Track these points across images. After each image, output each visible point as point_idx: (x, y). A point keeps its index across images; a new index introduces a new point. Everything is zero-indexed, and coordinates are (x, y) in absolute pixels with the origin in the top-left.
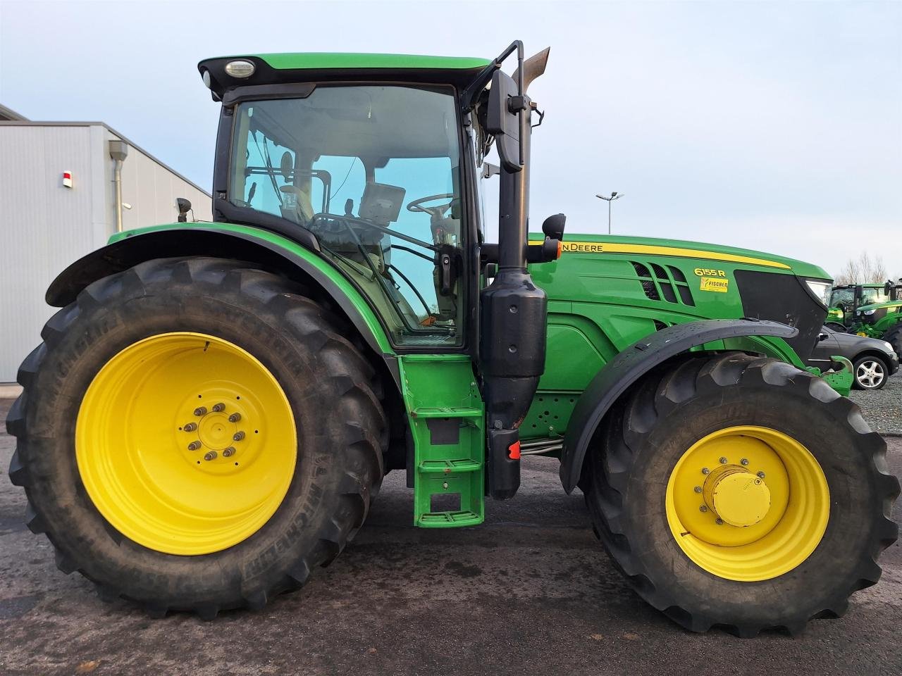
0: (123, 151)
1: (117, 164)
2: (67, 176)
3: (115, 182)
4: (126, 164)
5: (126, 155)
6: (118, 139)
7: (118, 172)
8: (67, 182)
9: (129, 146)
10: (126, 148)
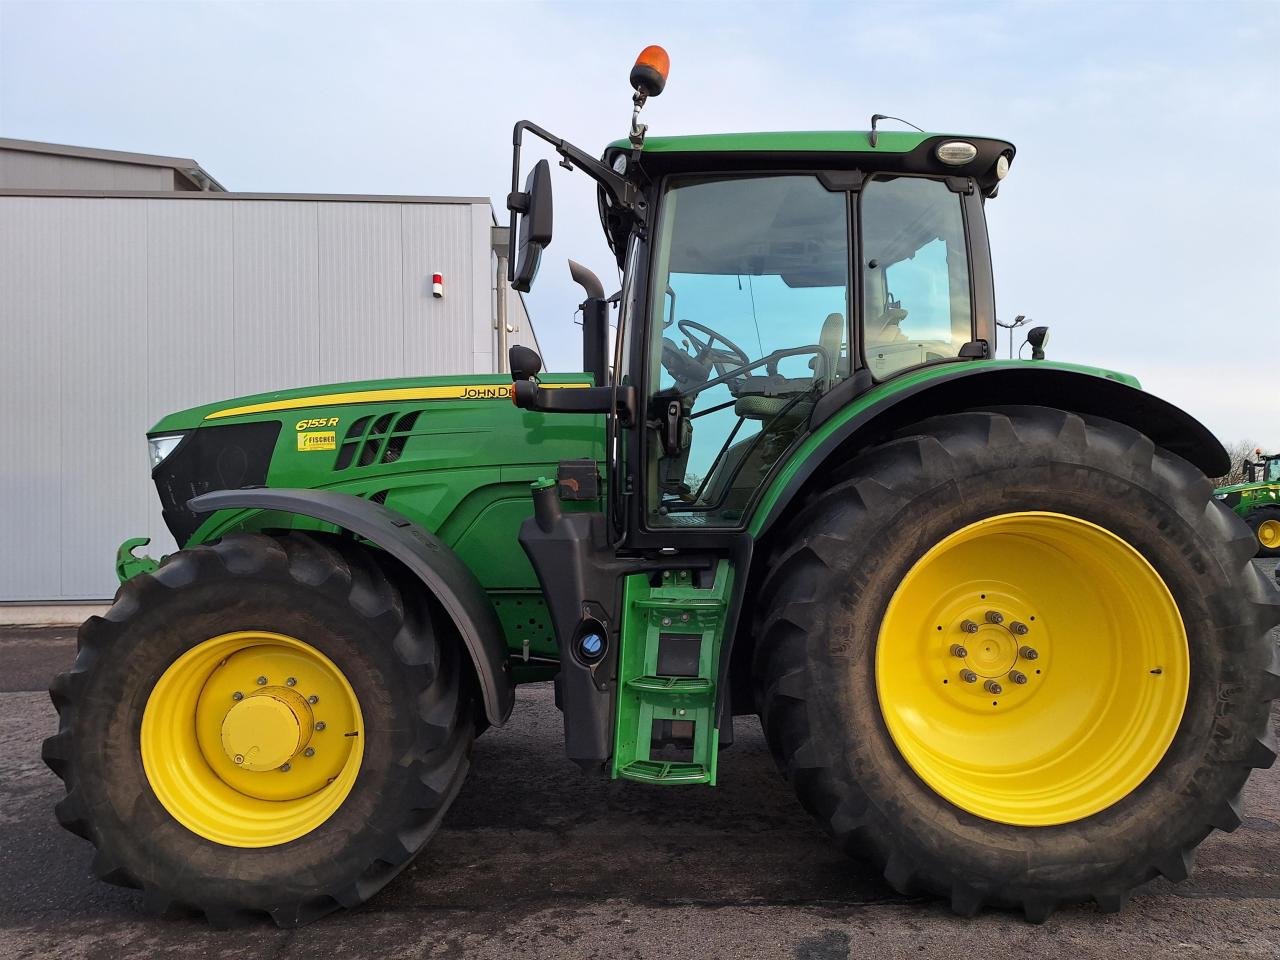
2: (437, 279)
8: (438, 288)
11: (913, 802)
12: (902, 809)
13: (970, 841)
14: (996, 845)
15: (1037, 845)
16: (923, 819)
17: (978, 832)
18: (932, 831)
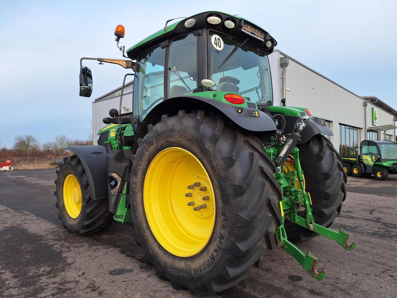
0: (287, 62)
1: (284, 69)
3: (283, 78)
4: (288, 68)
5: (288, 64)
6: (284, 56)
7: (284, 73)
9: (289, 59)
10: (288, 61)
11: (149, 238)
12: (146, 239)
13: (159, 254)
14: (164, 258)
15: (174, 262)
16: (150, 244)
17: (162, 252)
18: (151, 248)
